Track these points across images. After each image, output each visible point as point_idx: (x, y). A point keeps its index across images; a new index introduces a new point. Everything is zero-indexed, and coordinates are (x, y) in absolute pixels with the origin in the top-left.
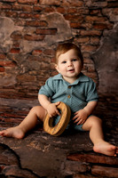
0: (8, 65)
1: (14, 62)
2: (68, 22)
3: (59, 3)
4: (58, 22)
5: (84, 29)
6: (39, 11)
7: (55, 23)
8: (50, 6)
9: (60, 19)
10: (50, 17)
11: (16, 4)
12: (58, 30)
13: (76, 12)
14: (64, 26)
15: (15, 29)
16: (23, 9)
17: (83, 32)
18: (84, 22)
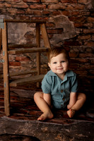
0: (23, 60)
1: (28, 58)
2: (72, 22)
3: (64, 8)
4: (64, 23)
5: (86, 28)
6: (48, 15)
7: (61, 24)
8: (57, 10)
9: (65, 20)
10: (57, 19)
11: (29, 10)
12: (64, 29)
13: (78, 14)
14: (69, 26)
15: (28, 30)
16: (34, 14)
17: (85, 31)
18: (86, 22)
